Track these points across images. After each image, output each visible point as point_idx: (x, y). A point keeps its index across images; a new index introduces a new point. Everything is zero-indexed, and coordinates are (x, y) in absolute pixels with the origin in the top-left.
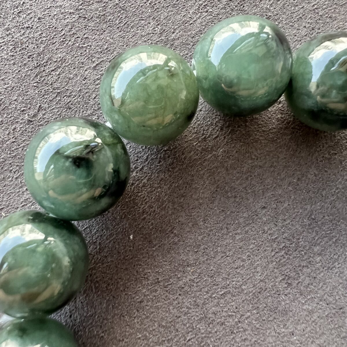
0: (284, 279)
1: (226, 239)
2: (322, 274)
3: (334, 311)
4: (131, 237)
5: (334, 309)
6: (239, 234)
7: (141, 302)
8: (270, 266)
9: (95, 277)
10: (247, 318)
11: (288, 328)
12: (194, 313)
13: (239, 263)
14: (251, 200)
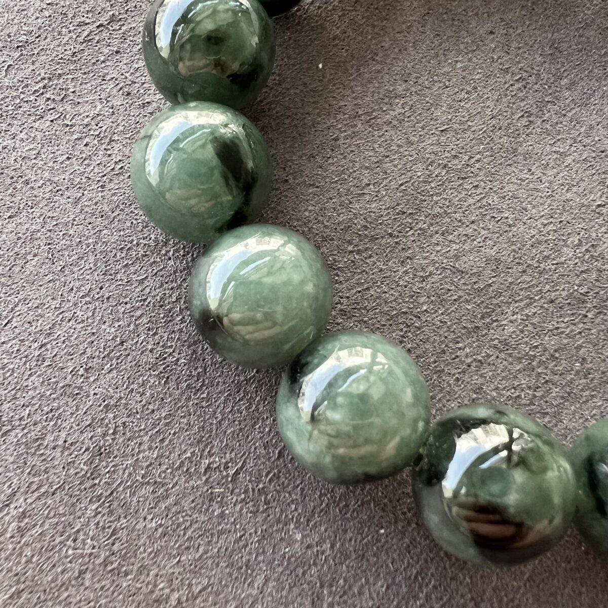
0: (522, 116)
1: (444, 67)
2: (574, 112)
3: (594, 155)
4: (320, 66)
5: (594, 151)
6: (460, 61)
7: (336, 139)
8: (504, 100)
9: (274, 112)
10: (478, 161)
11: (533, 174)
12: (407, 153)
13: (463, 95)
14: (474, 23)
